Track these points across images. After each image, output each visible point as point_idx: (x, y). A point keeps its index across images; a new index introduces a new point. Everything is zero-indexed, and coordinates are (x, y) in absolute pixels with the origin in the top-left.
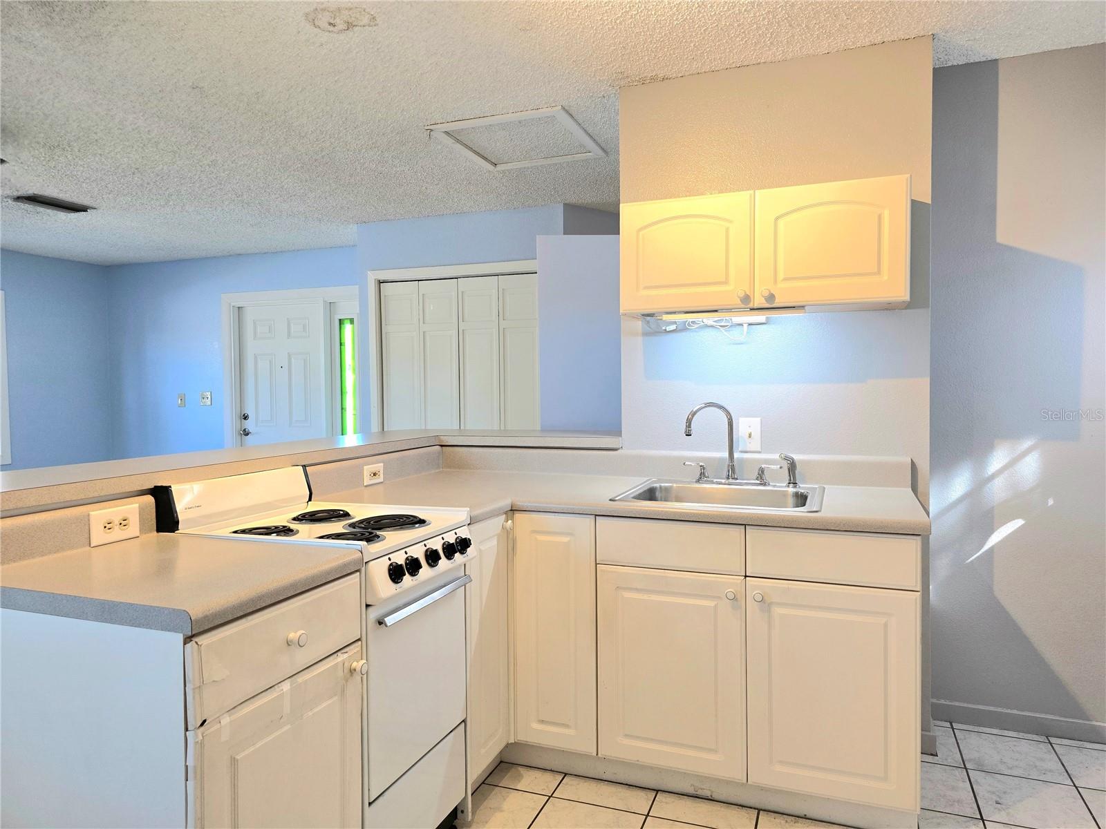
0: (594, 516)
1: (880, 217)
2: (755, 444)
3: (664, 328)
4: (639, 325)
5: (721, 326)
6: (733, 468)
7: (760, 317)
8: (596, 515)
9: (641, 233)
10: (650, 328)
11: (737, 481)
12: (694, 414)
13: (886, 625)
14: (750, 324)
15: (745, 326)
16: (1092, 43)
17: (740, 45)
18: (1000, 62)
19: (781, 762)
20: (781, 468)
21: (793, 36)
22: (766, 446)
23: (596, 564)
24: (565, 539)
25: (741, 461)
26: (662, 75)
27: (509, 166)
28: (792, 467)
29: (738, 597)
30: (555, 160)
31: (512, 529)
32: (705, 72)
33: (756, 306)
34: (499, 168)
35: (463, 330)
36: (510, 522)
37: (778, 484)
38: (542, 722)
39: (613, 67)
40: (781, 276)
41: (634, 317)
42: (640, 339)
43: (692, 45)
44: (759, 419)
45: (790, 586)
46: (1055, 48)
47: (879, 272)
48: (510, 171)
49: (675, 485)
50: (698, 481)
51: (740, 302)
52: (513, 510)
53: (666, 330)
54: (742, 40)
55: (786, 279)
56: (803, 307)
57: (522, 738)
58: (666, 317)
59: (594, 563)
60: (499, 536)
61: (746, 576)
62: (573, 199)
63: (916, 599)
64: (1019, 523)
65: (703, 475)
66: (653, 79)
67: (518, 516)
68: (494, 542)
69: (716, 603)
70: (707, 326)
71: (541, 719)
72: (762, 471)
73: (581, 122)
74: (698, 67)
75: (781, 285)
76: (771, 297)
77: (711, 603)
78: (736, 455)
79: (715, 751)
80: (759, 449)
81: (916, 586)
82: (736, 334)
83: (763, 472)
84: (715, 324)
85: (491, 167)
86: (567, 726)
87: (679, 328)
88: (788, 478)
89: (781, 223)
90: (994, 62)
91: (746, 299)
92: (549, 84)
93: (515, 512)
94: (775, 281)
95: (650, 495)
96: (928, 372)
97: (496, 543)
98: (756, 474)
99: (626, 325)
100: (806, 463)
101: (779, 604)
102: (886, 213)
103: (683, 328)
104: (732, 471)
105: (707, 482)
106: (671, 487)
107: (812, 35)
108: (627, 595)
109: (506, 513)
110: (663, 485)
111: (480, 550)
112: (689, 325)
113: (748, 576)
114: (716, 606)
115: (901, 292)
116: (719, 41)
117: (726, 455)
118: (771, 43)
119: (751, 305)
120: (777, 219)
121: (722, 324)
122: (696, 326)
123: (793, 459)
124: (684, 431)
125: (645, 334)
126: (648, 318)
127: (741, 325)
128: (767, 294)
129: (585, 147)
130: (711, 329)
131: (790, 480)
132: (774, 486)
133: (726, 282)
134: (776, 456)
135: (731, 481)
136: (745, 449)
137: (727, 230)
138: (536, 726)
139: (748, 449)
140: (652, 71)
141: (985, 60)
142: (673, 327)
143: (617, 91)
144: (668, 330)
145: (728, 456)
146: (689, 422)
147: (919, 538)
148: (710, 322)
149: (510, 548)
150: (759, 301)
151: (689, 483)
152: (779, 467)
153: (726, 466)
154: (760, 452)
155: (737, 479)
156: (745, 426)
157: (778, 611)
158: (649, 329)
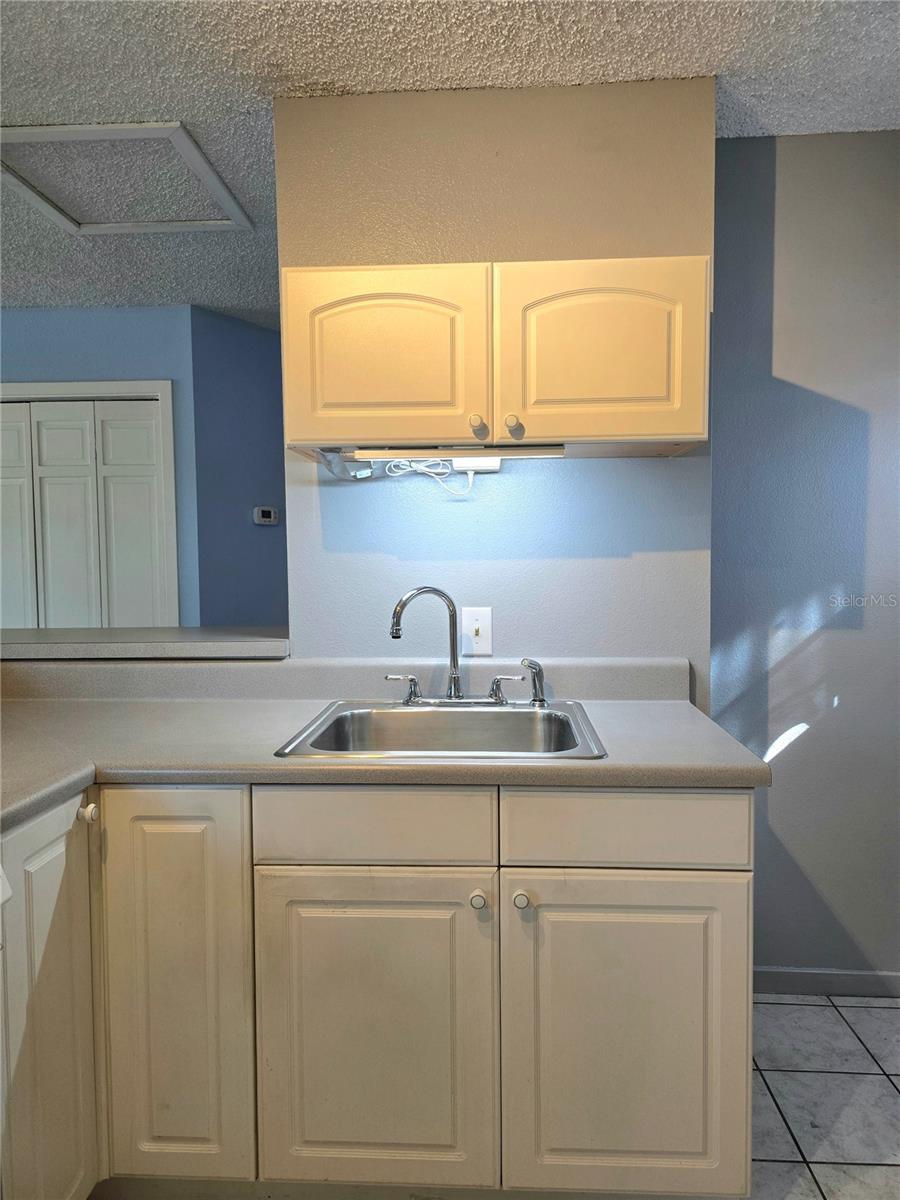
0: (246, 788)
1: (670, 315)
2: (484, 645)
3: (353, 474)
4: (313, 468)
5: (437, 474)
6: (455, 682)
7: (492, 461)
8: (252, 784)
9: (318, 318)
10: (333, 473)
11: (462, 701)
12: (403, 605)
13: (706, 925)
14: (477, 473)
15: (471, 474)
16: (882, 129)
17: (461, 45)
18: (778, 140)
19: (553, 1151)
20: (523, 679)
21: (538, 41)
22: (500, 646)
23: (253, 865)
24: (196, 828)
25: (467, 669)
26: (341, 83)
27: (104, 229)
28: (538, 674)
29: (489, 901)
30: (176, 227)
31: (98, 818)
32: (405, 90)
33: (496, 441)
34: (86, 230)
35: (40, 478)
36: (92, 806)
37: (518, 702)
38: (158, 1139)
39: (264, 50)
40: (532, 397)
41: (304, 452)
42: (315, 490)
43: (391, 28)
44: (489, 609)
45: (567, 877)
46: (841, 129)
47: (668, 398)
48: (105, 237)
49: (374, 711)
50: (407, 703)
51: (473, 435)
52: (97, 785)
53: (355, 477)
54: (465, 35)
55: (538, 402)
56: (560, 445)
57: (122, 1169)
58: (359, 455)
59: (249, 863)
60: (70, 836)
61: (499, 867)
62: (204, 300)
63: (748, 883)
64: (800, 729)
65: (413, 694)
66: (328, 89)
67: (109, 793)
68: (60, 848)
69: (453, 912)
70: (416, 473)
71: (156, 1134)
72: (497, 684)
73: (213, 160)
74: (396, 78)
75: (531, 411)
76: (518, 429)
77: (444, 914)
78: (461, 661)
79: (451, 1147)
80: (490, 652)
81: (749, 864)
82: (455, 485)
83: (498, 687)
84: (428, 470)
85: (72, 228)
86: (205, 1140)
87: (378, 473)
88: (531, 691)
89: (533, 316)
90: (772, 138)
91: (482, 430)
92: (157, 71)
93: (102, 786)
94: (524, 405)
95: (337, 736)
96: (709, 541)
97: (64, 849)
98: (488, 690)
99: (293, 466)
100: (555, 669)
101: (549, 906)
102: (679, 310)
103: (382, 475)
104: (457, 685)
105: (417, 704)
106: (369, 713)
107: (564, 44)
108: (307, 912)
109: (85, 791)
110: (356, 712)
111: (27, 874)
112: (390, 470)
113: (503, 866)
114: (453, 919)
115: (696, 427)
116: (432, 28)
117: (447, 661)
118: (506, 50)
119: (488, 441)
120: (526, 309)
121: (439, 470)
122: (401, 472)
123: (539, 665)
124: (390, 630)
125: (324, 482)
126: (330, 456)
127: (464, 473)
128: (513, 423)
129: (220, 209)
130: (421, 478)
131: (536, 695)
132: (514, 705)
133: (451, 404)
134: (516, 662)
135: (454, 700)
136: (470, 653)
137: (453, 321)
138: (147, 1146)
139: (475, 653)
140: (326, 72)
141: (761, 135)
142: (366, 473)
143: (269, 104)
144: (359, 477)
145: (449, 663)
146: (397, 616)
147: (751, 791)
148: (421, 467)
149: (94, 850)
150: (500, 434)
151: (395, 705)
152: (520, 678)
153: (447, 681)
154: (490, 656)
155: (462, 697)
156: (468, 619)
157: (549, 917)
158: (331, 474)
